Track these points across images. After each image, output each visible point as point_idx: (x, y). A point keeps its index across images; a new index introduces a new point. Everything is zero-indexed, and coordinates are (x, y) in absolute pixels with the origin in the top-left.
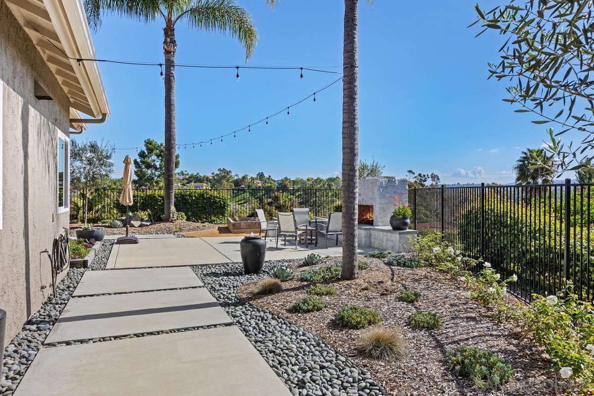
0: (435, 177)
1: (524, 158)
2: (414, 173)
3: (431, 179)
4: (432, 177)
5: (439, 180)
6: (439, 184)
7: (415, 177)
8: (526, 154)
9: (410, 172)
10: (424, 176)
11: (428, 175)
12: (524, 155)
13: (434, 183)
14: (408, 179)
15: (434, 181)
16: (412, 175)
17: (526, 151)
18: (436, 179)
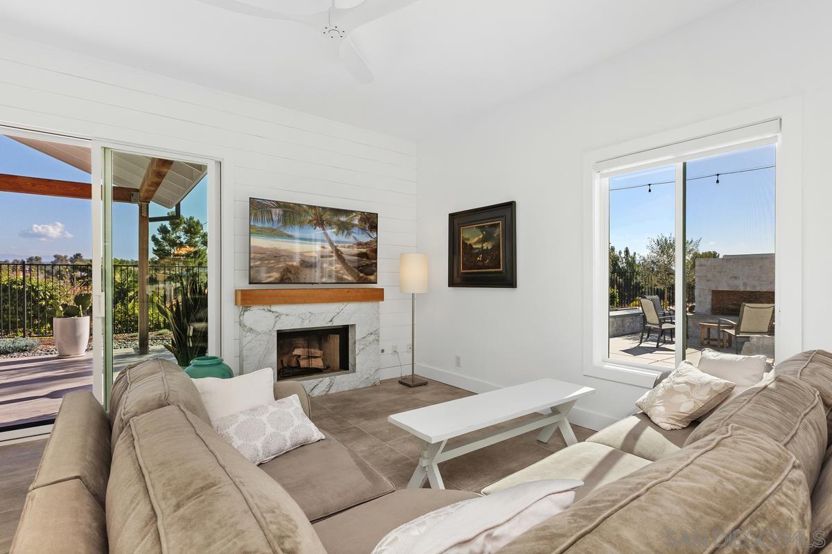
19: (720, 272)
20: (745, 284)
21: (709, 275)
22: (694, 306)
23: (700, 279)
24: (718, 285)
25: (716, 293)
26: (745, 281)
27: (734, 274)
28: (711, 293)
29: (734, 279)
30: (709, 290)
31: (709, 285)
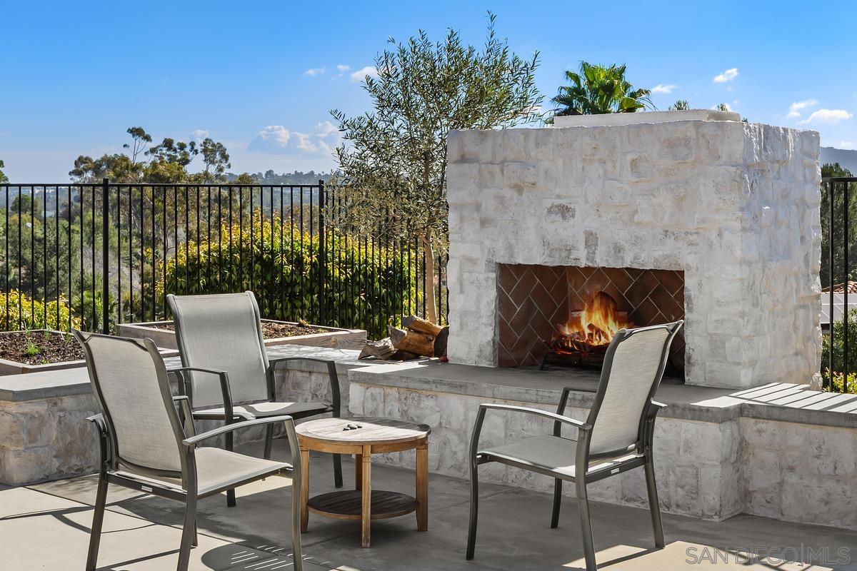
0: (213, 152)
1: (571, 90)
2: (148, 138)
3: (201, 156)
4: (205, 151)
5: (227, 160)
6: (226, 171)
7: (153, 151)
8: (576, 79)
9: (137, 132)
10: (182, 146)
11: (192, 144)
12: (571, 84)
13: (212, 170)
14: (128, 153)
15: (213, 162)
16: (144, 142)
17: (577, 70)
18: (218, 157)
19: (519, 189)
20: (591, 238)
21: (488, 202)
24: (514, 242)
25: (510, 275)
26: (592, 224)
27: (558, 197)
28: (494, 275)
29: (559, 218)
30: (489, 262)
31: (488, 243)
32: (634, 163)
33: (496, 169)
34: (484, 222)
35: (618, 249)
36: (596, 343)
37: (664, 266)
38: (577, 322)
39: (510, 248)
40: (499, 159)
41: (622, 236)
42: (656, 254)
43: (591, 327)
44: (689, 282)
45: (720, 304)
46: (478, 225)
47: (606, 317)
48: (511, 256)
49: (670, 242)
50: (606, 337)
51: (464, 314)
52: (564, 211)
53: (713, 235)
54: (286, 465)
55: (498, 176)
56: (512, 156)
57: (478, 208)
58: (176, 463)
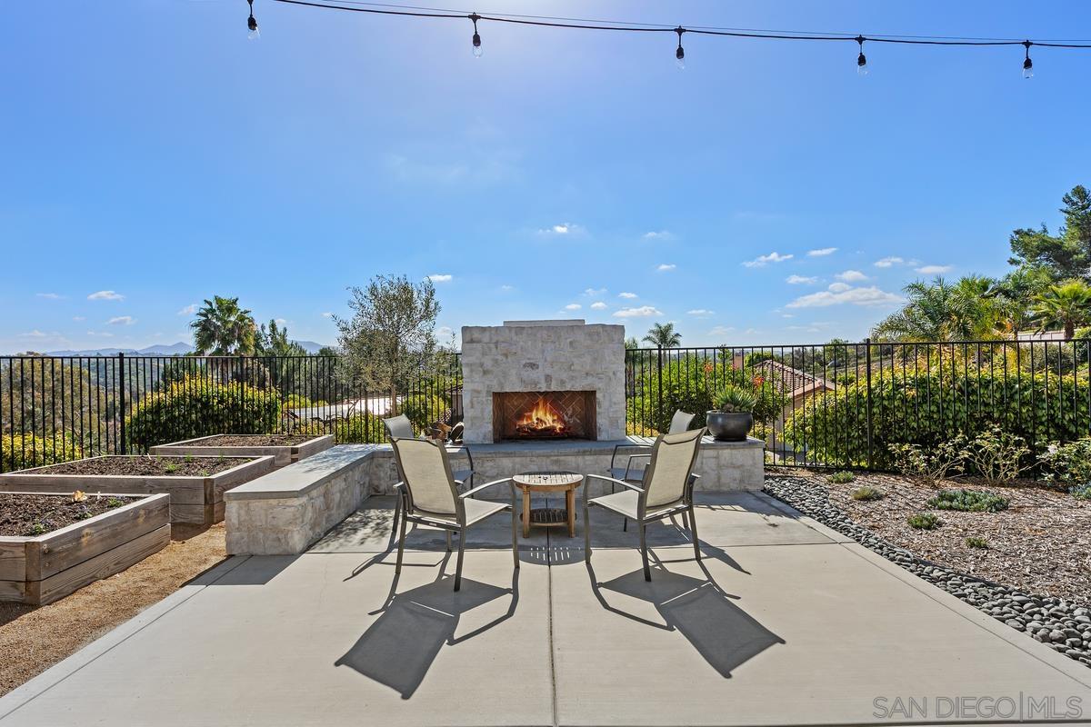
1: (208, 311)
12: (208, 307)
19: (506, 355)
20: (548, 378)
21: (488, 362)
22: (462, 428)
23: (472, 371)
24: (503, 381)
25: (500, 398)
26: (548, 371)
27: (529, 359)
28: (491, 398)
29: (530, 369)
30: (488, 392)
31: (487, 383)
32: (571, 343)
33: (492, 346)
34: (485, 372)
35: (563, 382)
36: (540, 428)
37: (587, 389)
38: (530, 417)
39: (501, 385)
40: (494, 341)
41: (564, 376)
42: (583, 384)
43: (538, 419)
44: (599, 395)
45: (615, 404)
46: (481, 374)
47: (545, 414)
48: (502, 387)
49: (590, 378)
50: (545, 423)
51: (473, 419)
52: (533, 366)
53: (611, 374)
54: (507, 505)
55: (494, 350)
56: (502, 339)
57: (482, 365)
58: (453, 509)
